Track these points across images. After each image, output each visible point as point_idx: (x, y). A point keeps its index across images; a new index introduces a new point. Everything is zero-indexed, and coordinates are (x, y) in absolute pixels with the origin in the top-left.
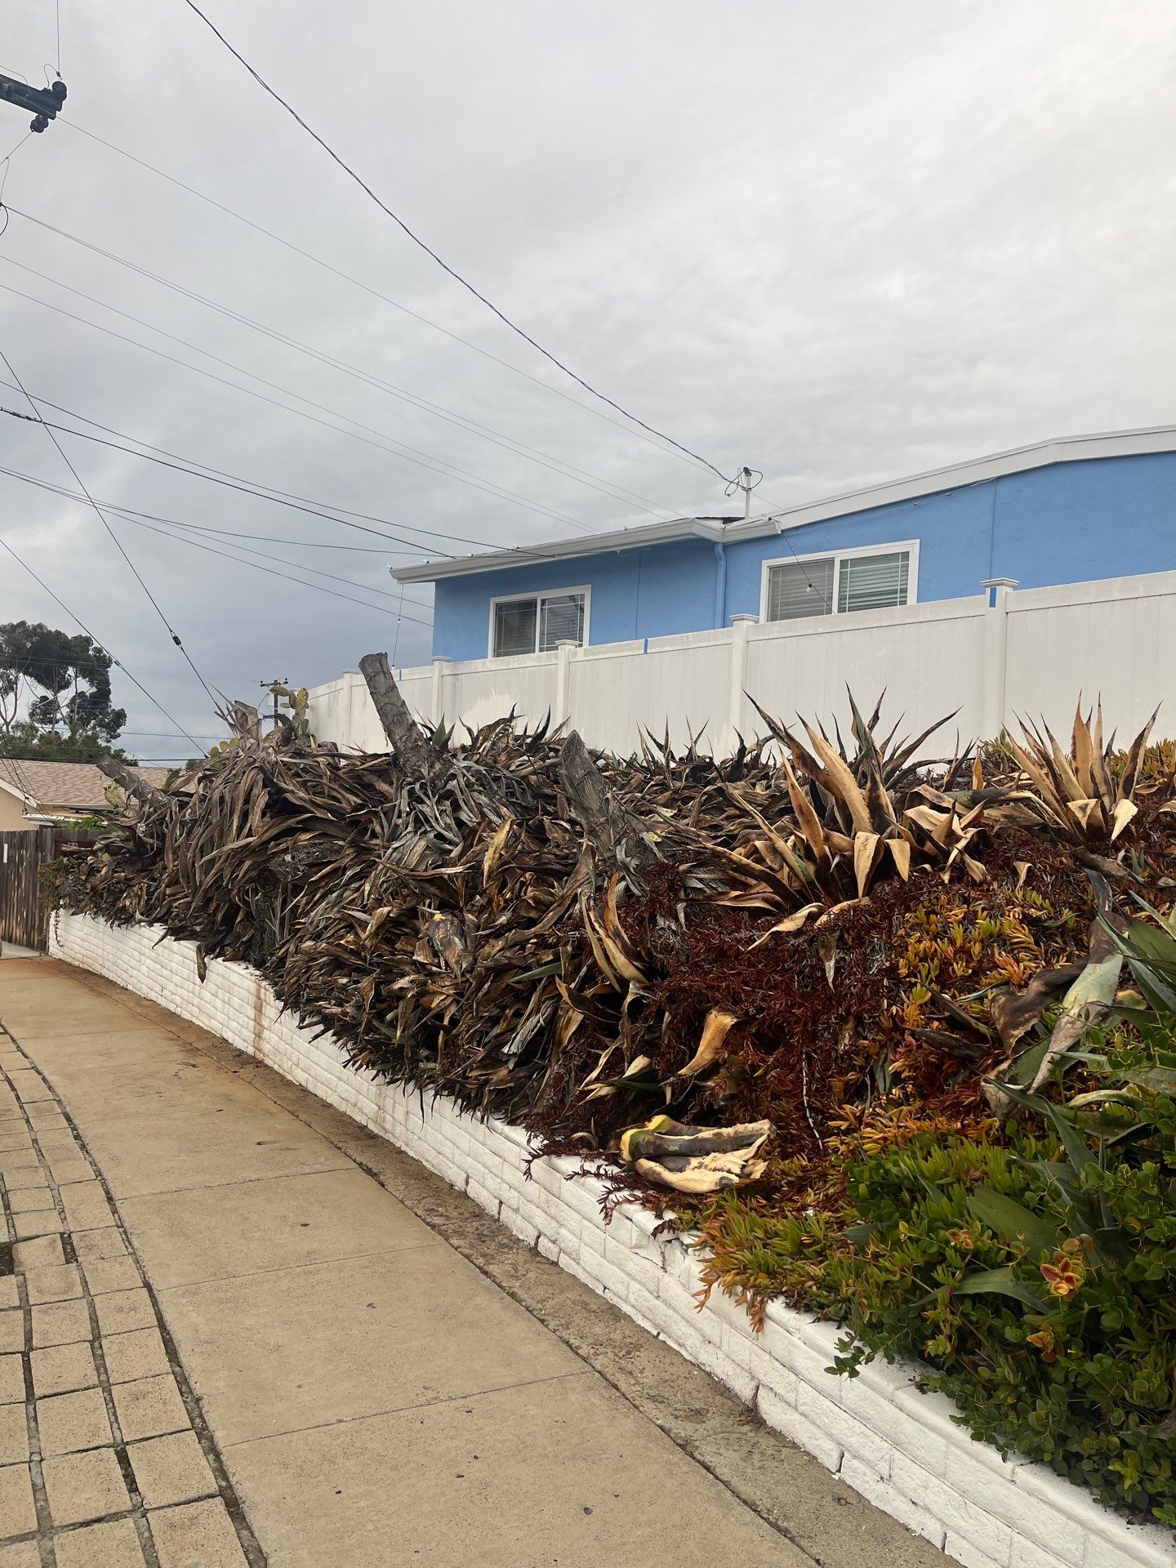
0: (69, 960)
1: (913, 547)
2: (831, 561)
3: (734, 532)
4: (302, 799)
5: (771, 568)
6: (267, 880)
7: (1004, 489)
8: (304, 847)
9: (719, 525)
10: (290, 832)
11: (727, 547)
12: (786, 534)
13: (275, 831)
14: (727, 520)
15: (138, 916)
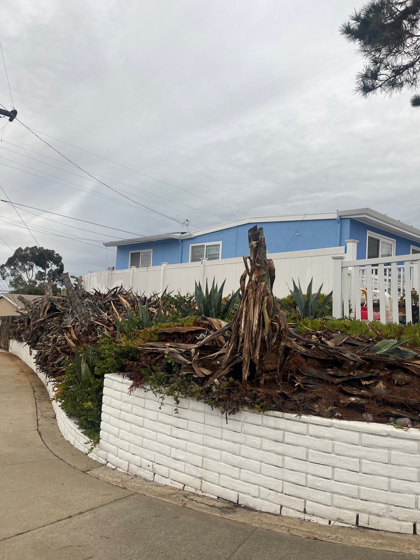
0: (12, 353)
1: (220, 243)
2: (204, 245)
3: (184, 236)
4: (60, 308)
5: (192, 247)
6: (42, 329)
7: (240, 228)
8: (54, 321)
9: (180, 234)
10: (52, 317)
11: (182, 240)
12: (195, 238)
13: (48, 317)
14: (182, 233)
15: (24, 339)
